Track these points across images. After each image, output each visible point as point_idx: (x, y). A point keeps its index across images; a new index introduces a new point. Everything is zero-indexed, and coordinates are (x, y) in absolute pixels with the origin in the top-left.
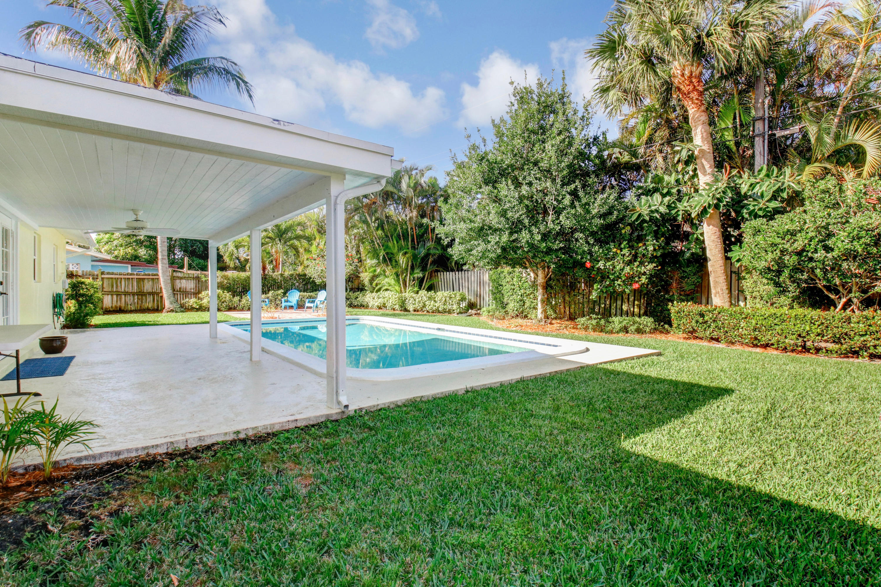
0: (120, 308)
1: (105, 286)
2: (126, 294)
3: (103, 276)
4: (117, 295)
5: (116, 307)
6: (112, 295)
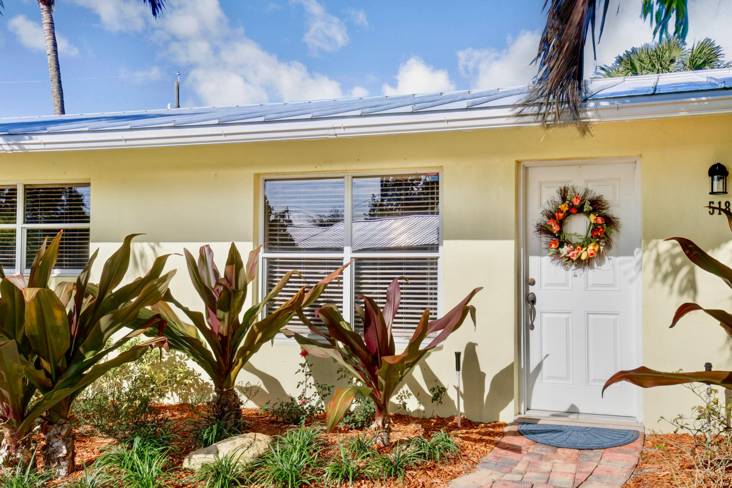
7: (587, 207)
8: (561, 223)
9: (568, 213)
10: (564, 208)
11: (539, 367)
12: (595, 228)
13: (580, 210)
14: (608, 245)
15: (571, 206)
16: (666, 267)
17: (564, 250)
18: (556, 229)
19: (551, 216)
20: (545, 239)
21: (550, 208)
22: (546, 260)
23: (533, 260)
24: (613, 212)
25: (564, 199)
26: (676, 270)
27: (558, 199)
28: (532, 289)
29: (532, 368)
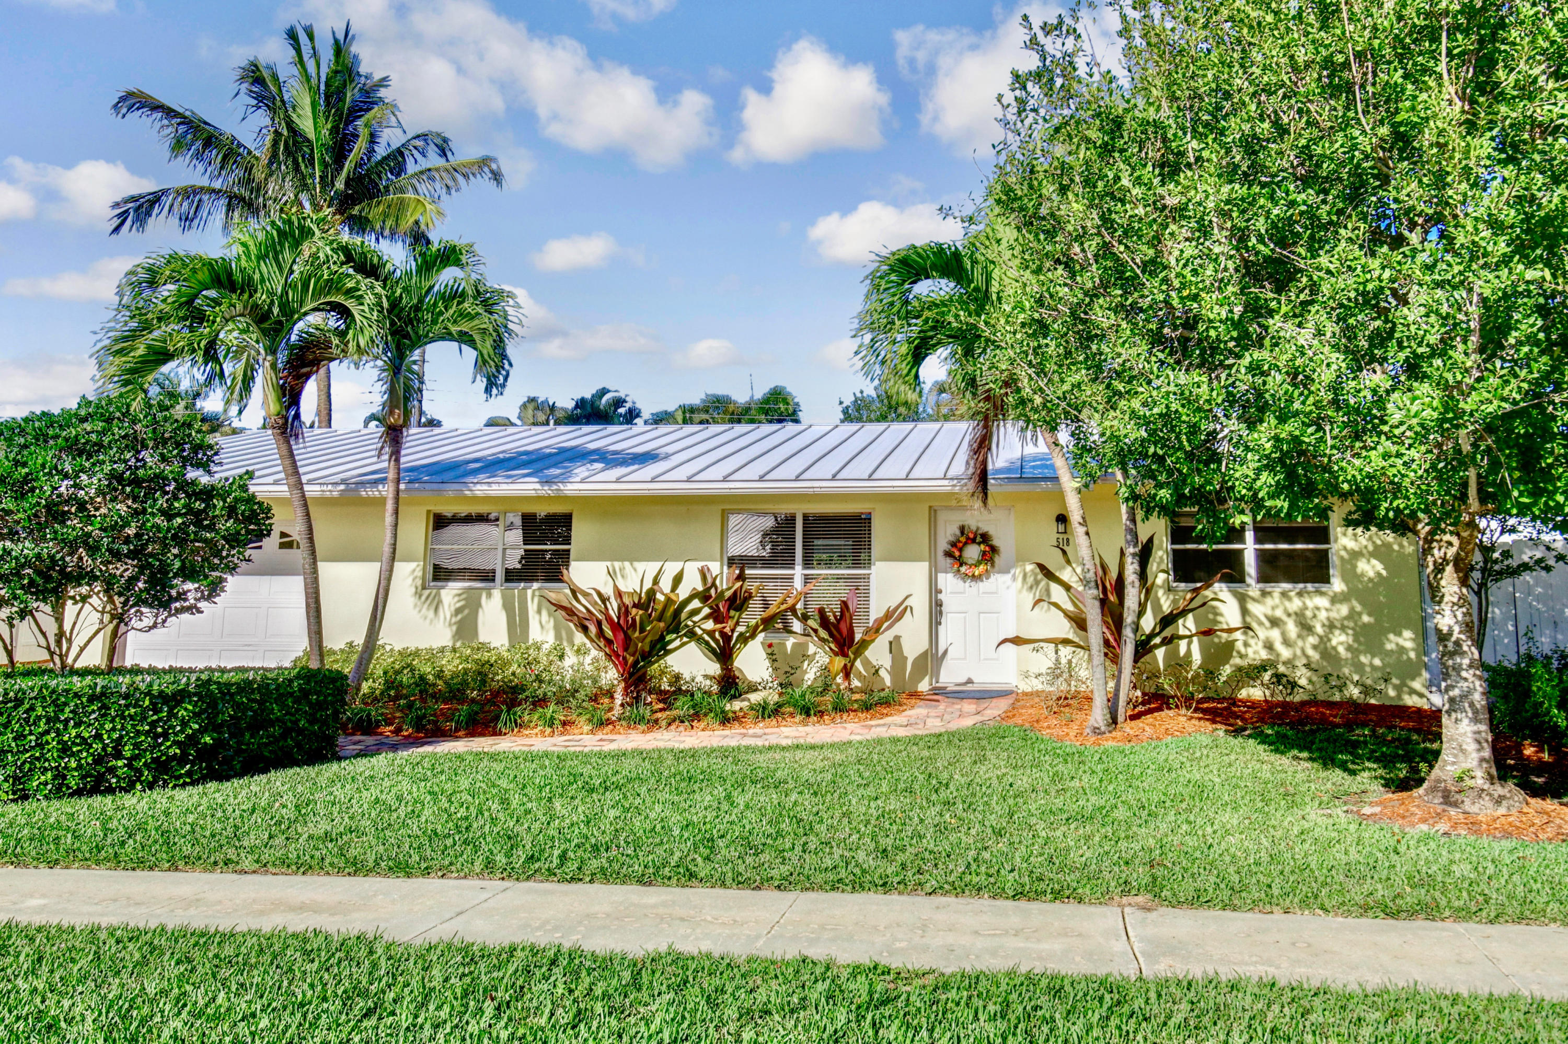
7: (979, 539)
8: (961, 550)
9: (966, 544)
10: (963, 539)
11: (946, 652)
12: (984, 553)
13: (973, 541)
14: (993, 565)
15: (968, 538)
16: (1030, 580)
17: (963, 569)
18: (957, 554)
19: (954, 545)
20: (949, 561)
21: (952, 539)
22: (950, 576)
23: (941, 577)
24: (995, 542)
25: (962, 533)
26: (1037, 583)
27: (958, 533)
28: (940, 596)
29: (940, 652)
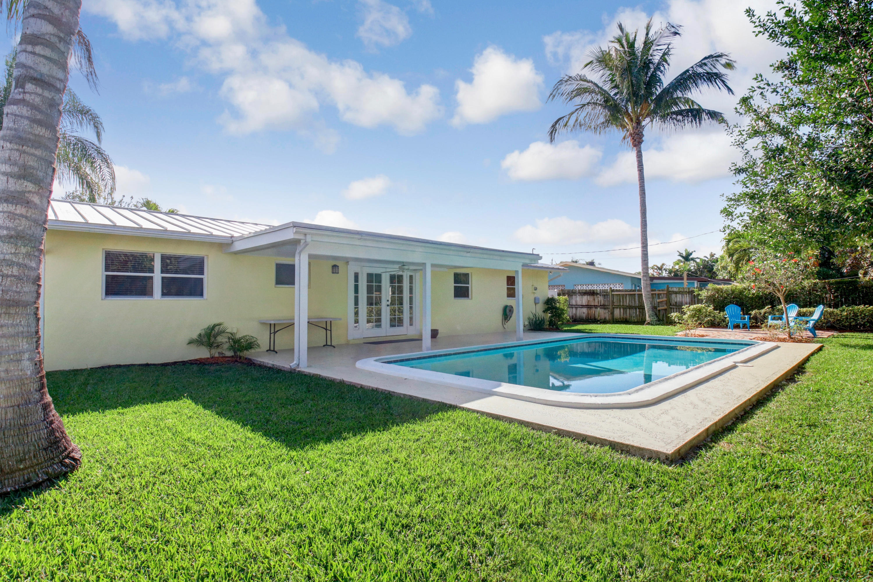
0: (626, 319)
1: (615, 300)
2: (630, 307)
3: (613, 293)
4: (623, 308)
5: (623, 318)
6: (620, 308)
